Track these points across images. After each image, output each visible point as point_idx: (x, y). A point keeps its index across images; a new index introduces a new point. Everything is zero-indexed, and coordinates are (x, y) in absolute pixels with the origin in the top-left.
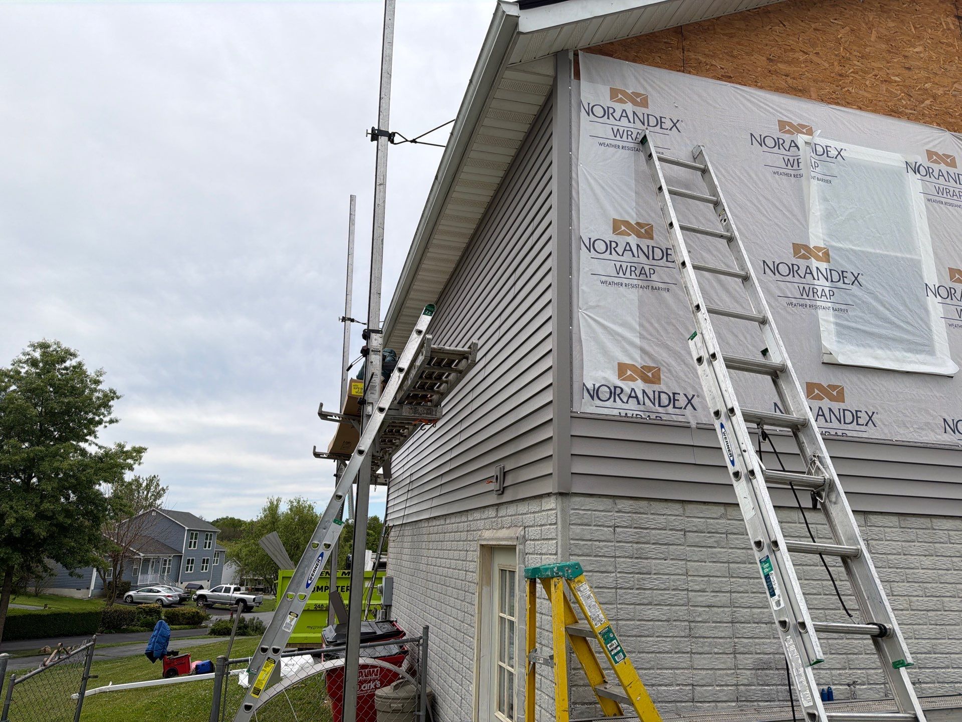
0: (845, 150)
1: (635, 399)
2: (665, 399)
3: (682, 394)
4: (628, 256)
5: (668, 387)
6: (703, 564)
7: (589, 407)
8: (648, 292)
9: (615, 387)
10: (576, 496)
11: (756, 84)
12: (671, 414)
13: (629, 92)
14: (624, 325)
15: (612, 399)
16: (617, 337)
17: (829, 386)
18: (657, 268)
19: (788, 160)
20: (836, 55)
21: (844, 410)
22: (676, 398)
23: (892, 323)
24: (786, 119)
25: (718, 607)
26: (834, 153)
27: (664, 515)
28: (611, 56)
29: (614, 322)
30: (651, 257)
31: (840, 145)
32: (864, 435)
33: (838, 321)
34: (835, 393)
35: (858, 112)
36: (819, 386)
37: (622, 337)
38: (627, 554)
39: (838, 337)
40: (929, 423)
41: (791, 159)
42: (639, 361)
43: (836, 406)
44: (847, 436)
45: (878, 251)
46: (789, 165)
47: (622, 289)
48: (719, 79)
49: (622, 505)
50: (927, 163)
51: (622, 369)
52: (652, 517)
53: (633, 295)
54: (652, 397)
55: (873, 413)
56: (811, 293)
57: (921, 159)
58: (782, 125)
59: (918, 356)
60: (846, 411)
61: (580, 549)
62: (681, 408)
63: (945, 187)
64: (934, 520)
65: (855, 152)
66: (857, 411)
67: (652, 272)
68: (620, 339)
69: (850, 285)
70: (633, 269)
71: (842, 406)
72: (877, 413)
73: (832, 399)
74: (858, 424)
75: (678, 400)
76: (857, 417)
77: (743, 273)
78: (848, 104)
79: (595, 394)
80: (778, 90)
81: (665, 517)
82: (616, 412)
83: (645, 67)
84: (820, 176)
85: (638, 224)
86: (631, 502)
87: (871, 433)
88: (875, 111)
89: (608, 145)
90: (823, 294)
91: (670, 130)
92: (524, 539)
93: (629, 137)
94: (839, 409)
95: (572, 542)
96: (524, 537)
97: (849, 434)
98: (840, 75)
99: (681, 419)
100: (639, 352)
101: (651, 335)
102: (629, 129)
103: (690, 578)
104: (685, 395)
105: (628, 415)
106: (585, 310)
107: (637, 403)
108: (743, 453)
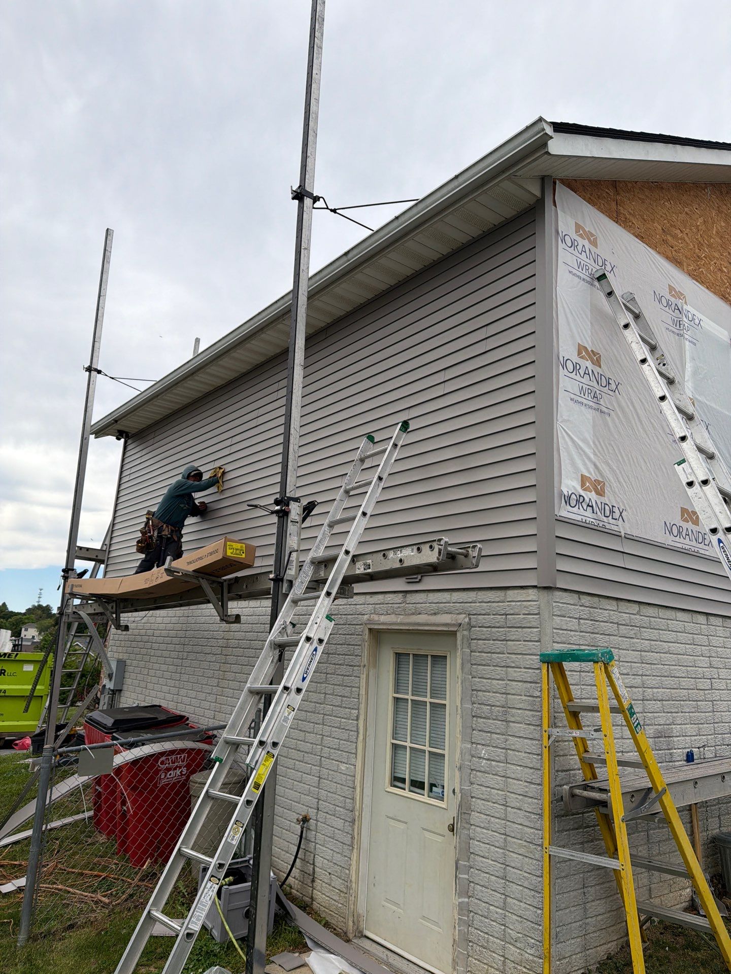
1: (591, 508)
2: (607, 511)
3: (617, 508)
5: (609, 500)
6: (628, 652)
7: (564, 511)
8: (598, 413)
9: (580, 496)
12: (610, 524)
13: (587, 230)
14: (585, 441)
16: (580, 451)
17: (692, 512)
20: (696, 239)
22: (614, 510)
24: (673, 285)
27: (607, 610)
28: (575, 192)
29: (579, 438)
32: (707, 553)
34: (694, 518)
36: (687, 511)
37: (584, 451)
38: (587, 643)
42: (594, 476)
44: (699, 553)
45: (718, 408)
48: (637, 237)
49: (584, 600)
51: (583, 479)
52: (601, 611)
53: (589, 414)
54: (600, 507)
58: (671, 289)
60: (699, 533)
62: (616, 519)
65: (706, 324)
66: (704, 534)
68: (582, 453)
71: (698, 528)
73: (693, 522)
74: (704, 544)
75: (615, 512)
76: (704, 539)
82: (579, 518)
83: (595, 210)
84: (689, 338)
85: (592, 351)
86: (589, 598)
87: (710, 552)
94: (696, 531)
97: (700, 551)
98: (698, 257)
99: (615, 528)
100: (593, 466)
101: (599, 452)
104: (619, 508)
105: (588, 522)
106: (561, 422)
107: (592, 511)
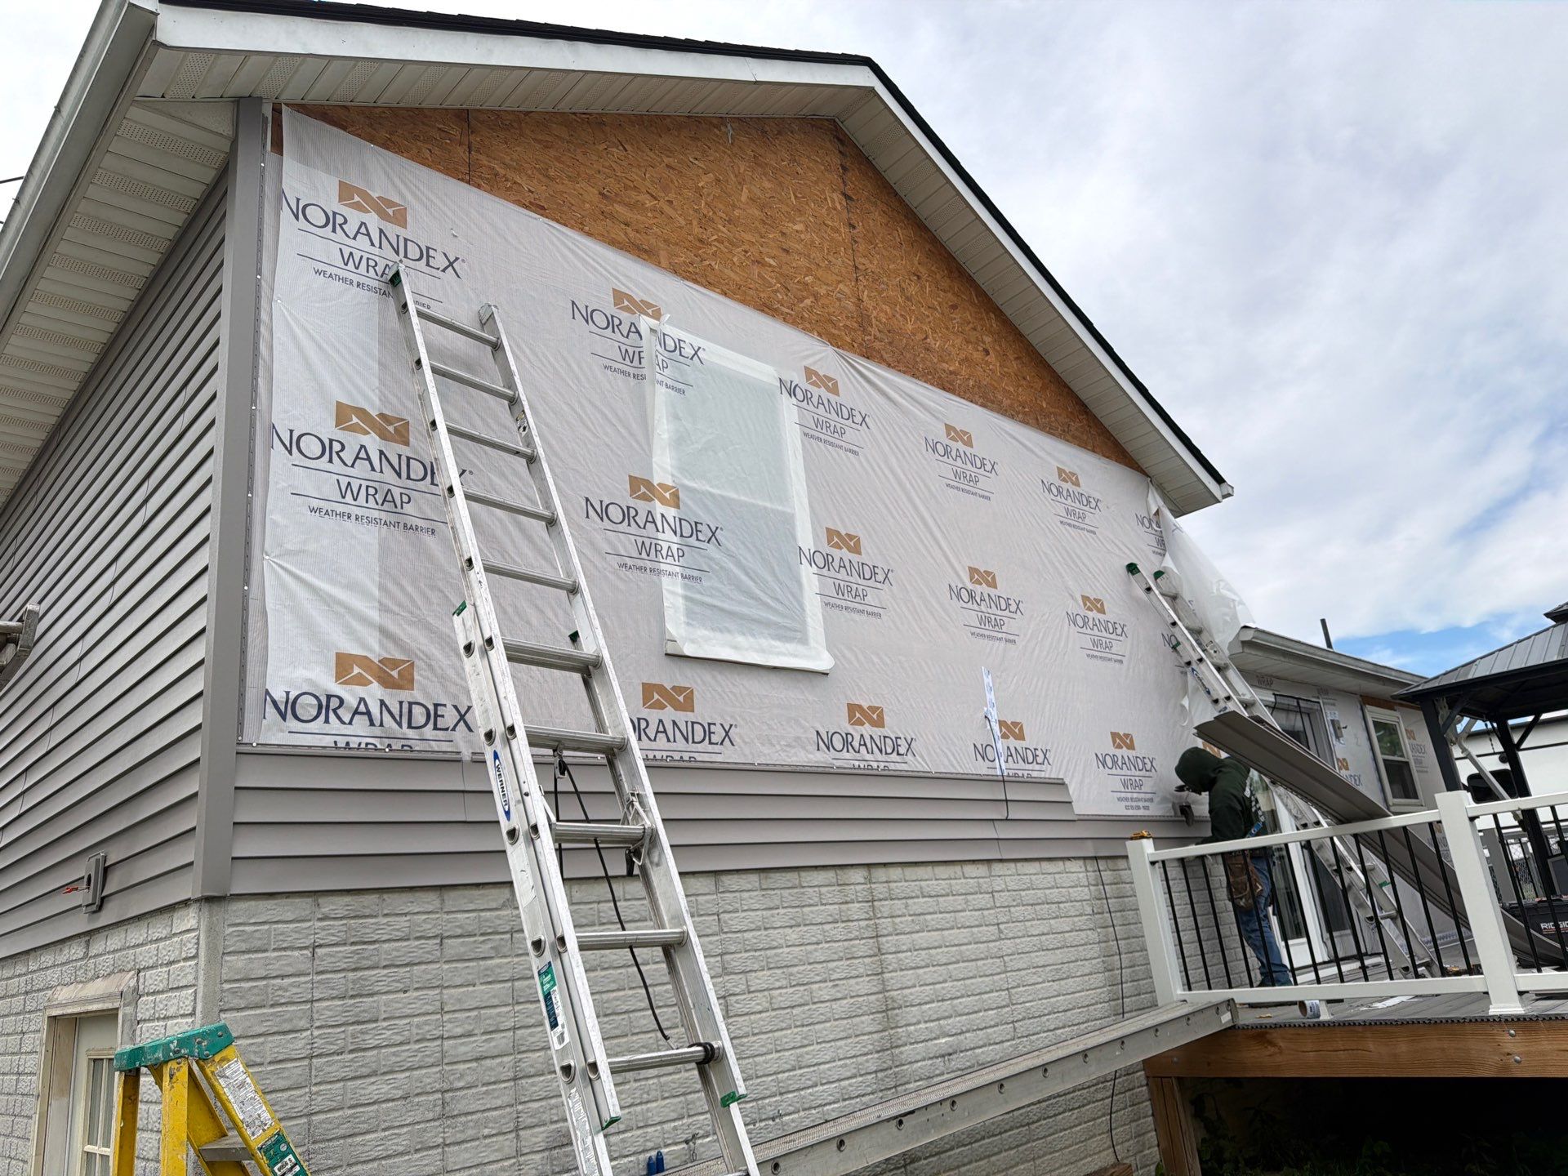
0: (704, 349)
1: (366, 717)
2: (419, 715)
3: (449, 707)
4: (362, 468)
5: (427, 694)
6: (471, 989)
7: (274, 732)
8: (398, 533)
9: (329, 697)
10: (239, 900)
11: (580, 226)
12: (429, 740)
13: (375, 195)
14: (352, 586)
15: (322, 717)
16: (337, 608)
17: (674, 688)
18: (413, 494)
19: (626, 350)
20: (695, 211)
21: (693, 723)
22: (439, 713)
23: (757, 599)
24: (624, 289)
25: (493, 1057)
26: (688, 351)
27: (406, 914)
28: (344, 128)
29: (332, 581)
30: (404, 474)
31: (698, 342)
32: (719, 758)
33: (689, 594)
34: (681, 698)
35: (722, 298)
36: (660, 689)
37: (349, 609)
38: (335, 993)
39: (688, 617)
40: (799, 738)
41: (631, 350)
42: (375, 649)
43: (682, 717)
44: (696, 761)
45: (743, 498)
46: (627, 359)
47: (350, 525)
48: (526, 207)
49: (329, 906)
50: (805, 385)
51: (343, 665)
52: (385, 920)
53: (370, 536)
54: (396, 712)
55: (731, 726)
56: (653, 551)
57: (799, 378)
58: (619, 297)
59: (788, 645)
60: (695, 725)
61: (241, 998)
62: (447, 729)
63: (825, 419)
64: (803, 874)
65: (716, 354)
66: (709, 724)
67: (405, 499)
68: (342, 610)
69: (706, 543)
70: (372, 491)
71: (691, 717)
72: (736, 726)
73: (678, 707)
74: (710, 743)
75: (443, 716)
76: (710, 733)
77: (547, 513)
78: (709, 285)
79: (288, 709)
80: (614, 243)
81: (408, 918)
82: (328, 741)
83: (404, 160)
84: (670, 382)
85: (382, 416)
86: (347, 899)
87: (728, 755)
88: (743, 302)
89: (331, 276)
90: (670, 554)
91: (444, 271)
92: (137, 993)
93: (371, 269)
94: (687, 722)
95: (226, 986)
96: (136, 989)
97: (699, 757)
98: (701, 241)
99: (445, 747)
100: (377, 634)
101: (400, 605)
102: (370, 256)
103: (446, 1017)
104: (455, 707)
105: (351, 746)
106: (275, 557)
107: (368, 723)
108: (525, 797)
